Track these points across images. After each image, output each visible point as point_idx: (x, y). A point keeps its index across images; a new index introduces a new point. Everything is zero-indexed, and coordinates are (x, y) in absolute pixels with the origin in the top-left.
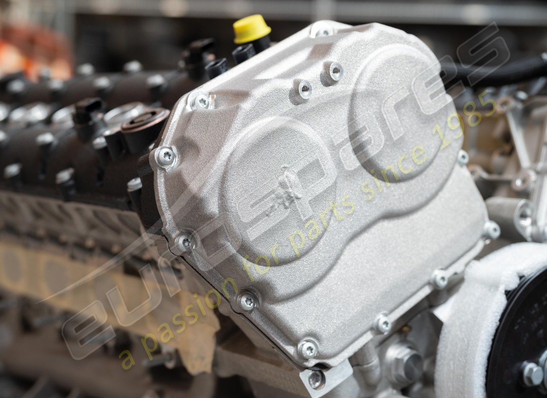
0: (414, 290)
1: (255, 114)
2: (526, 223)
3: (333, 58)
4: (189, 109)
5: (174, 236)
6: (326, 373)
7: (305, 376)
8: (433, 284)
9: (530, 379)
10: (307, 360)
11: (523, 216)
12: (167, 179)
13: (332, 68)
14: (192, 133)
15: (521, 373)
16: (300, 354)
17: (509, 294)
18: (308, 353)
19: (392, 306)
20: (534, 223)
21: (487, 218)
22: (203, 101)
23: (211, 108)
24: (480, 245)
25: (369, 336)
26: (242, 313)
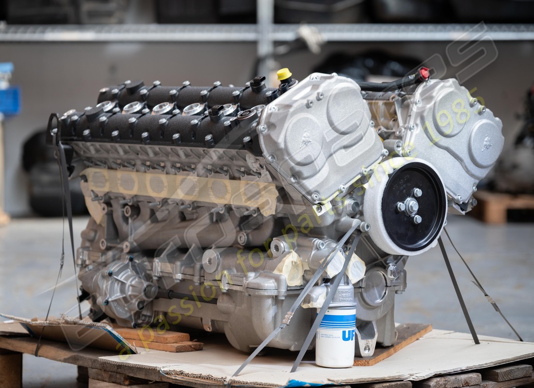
0: (354, 176)
1: (295, 113)
2: (400, 149)
3: (320, 90)
4: (269, 112)
5: (267, 156)
6: (322, 207)
7: (315, 207)
8: (362, 174)
9: (400, 208)
10: (315, 201)
11: (398, 146)
12: (264, 137)
13: (320, 94)
14: (272, 120)
15: (397, 207)
16: (313, 199)
17: (390, 175)
18: (315, 198)
19: (346, 182)
20: (403, 149)
21: (383, 148)
22: (274, 108)
23: (277, 111)
24: (381, 158)
25: (337, 193)
26: (291, 184)
